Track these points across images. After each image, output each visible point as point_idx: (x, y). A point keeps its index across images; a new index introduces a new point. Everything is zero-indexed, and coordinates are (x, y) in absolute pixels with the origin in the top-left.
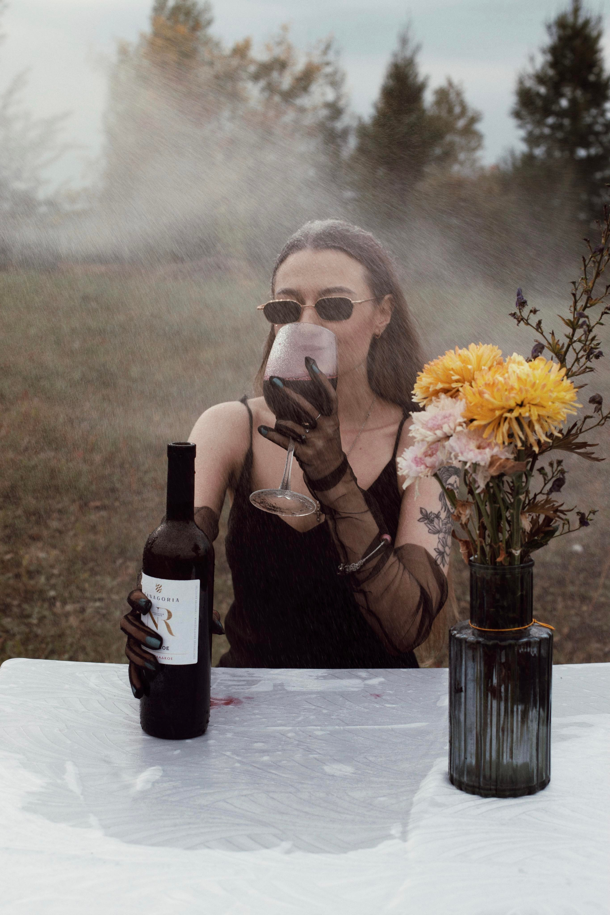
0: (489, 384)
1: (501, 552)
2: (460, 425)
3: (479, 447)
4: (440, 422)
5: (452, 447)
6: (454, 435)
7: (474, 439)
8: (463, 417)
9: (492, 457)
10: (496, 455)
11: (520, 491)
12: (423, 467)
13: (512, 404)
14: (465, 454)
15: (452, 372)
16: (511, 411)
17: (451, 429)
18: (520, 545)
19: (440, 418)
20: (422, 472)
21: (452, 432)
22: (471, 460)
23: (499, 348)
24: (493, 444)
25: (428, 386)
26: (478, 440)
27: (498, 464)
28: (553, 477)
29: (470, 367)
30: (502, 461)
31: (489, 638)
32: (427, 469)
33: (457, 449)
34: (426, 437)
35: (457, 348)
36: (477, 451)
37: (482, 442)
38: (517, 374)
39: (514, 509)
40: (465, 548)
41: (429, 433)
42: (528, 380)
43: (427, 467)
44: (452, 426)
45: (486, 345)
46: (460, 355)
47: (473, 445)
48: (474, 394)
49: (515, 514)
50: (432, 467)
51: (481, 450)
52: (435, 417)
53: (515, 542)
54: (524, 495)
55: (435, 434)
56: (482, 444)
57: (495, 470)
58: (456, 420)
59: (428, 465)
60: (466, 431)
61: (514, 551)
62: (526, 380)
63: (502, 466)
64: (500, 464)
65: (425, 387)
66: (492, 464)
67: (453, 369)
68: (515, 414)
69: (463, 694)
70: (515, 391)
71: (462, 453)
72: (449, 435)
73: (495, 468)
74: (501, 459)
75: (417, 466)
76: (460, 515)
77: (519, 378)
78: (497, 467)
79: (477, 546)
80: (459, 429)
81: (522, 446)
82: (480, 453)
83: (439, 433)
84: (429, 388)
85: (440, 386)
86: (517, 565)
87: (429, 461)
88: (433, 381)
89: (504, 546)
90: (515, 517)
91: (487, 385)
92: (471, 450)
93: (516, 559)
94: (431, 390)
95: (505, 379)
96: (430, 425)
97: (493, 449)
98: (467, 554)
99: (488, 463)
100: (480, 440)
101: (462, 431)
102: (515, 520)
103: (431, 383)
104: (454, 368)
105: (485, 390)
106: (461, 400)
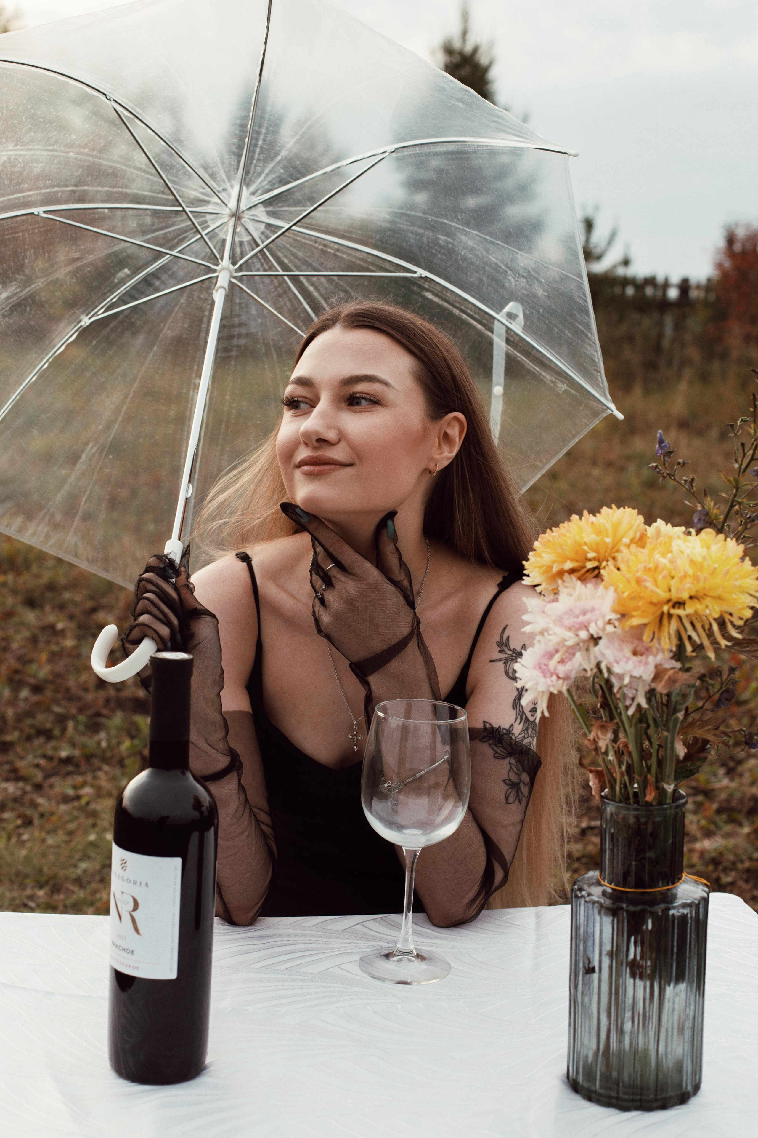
0: (649, 569)
1: (649, 787)
2: (609, 622)
3: (635, 653)
4: (582, 619)
5: (603, 655)
6: (604, 637)
7: (627, 642)
8: (615, 611)
9: (656, 667)
10: (661, 665)
11: (678, 707)
12: (554, 678)
13: (685, 596)
14: (622, 663)
15: (586, 548)
16: (679, 604)
17: (599, 629)
18: (673, 778)
19: (577, 612)
20: (553, 686)
21: (601, 634)
22: (629, 672)
23: (639, 513)
24: (654, 650)
25: (550, 564)
26: (632, 643)
27: (666, 677)
28: (721, 688)
29: (608, 540)
30: (671, 672)
31: (635, 903)
32: (561, 682)
33: (611, 658)
34: (566, 640)
35: (585, 512)
36: (635, 658)
37: (637, 646)
38: (688, 555)
39: (668, 730)
40: (597, 781)
41: (569, 634)
42: (706, 564)
43: (558, 677)
44: (600, 624)
45: (622, 509)
46: (592, 523)
47: (627, 651)
48: (629, 581)
49: (669, 737)
50: (566, 678)
51: (639, 658)
52: (571, 610)
53: (667, 774)
54: (683, 712)
55: (577, 635)
56: (638, 649)
57: (663, 686)
58: (603, 616)
59: (561, 676)
60: (619, 631)
61: (666, 786)
62: (701, 565)
63: (672, 681)
64: (670, 678)
65: (544, 566)
66: (657, 677)
67: (586, 544)
68: (689, 609)
69: (595, 976)
70: (688, 579)
71: (617, 662)
72: (595, 636)
73: (663, 683)
74: (667, 670)
75: (545, 677)
76: (597, 739)
77: (692, 562)
78: (666, 683)
79: (615, 780)
80: (610, 629)
81: (693, 651)
82: (640, 662)
83: (584, 635)
84: (550, 567)
85: (569, 565)
86: (669, 804)
87: (562, 670)
88: (556, 559)
89: (653, 779)
90: (669, 741)
91: (647, 570)
92: (628, 659)
93: (669, 795)
94: (555, 570)
95: (671, 562)
96: (567, 622)
97: (655, 656)
98: (599, 789)
99: (652, 676)
100: (636, 642)
101: (614, 632)
102: (669, 746)
103: (554, 562)
104: (587, 542)
105: (645, 577)
106: (606, 588)
